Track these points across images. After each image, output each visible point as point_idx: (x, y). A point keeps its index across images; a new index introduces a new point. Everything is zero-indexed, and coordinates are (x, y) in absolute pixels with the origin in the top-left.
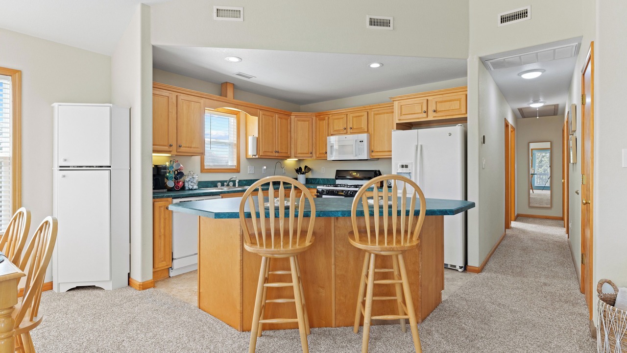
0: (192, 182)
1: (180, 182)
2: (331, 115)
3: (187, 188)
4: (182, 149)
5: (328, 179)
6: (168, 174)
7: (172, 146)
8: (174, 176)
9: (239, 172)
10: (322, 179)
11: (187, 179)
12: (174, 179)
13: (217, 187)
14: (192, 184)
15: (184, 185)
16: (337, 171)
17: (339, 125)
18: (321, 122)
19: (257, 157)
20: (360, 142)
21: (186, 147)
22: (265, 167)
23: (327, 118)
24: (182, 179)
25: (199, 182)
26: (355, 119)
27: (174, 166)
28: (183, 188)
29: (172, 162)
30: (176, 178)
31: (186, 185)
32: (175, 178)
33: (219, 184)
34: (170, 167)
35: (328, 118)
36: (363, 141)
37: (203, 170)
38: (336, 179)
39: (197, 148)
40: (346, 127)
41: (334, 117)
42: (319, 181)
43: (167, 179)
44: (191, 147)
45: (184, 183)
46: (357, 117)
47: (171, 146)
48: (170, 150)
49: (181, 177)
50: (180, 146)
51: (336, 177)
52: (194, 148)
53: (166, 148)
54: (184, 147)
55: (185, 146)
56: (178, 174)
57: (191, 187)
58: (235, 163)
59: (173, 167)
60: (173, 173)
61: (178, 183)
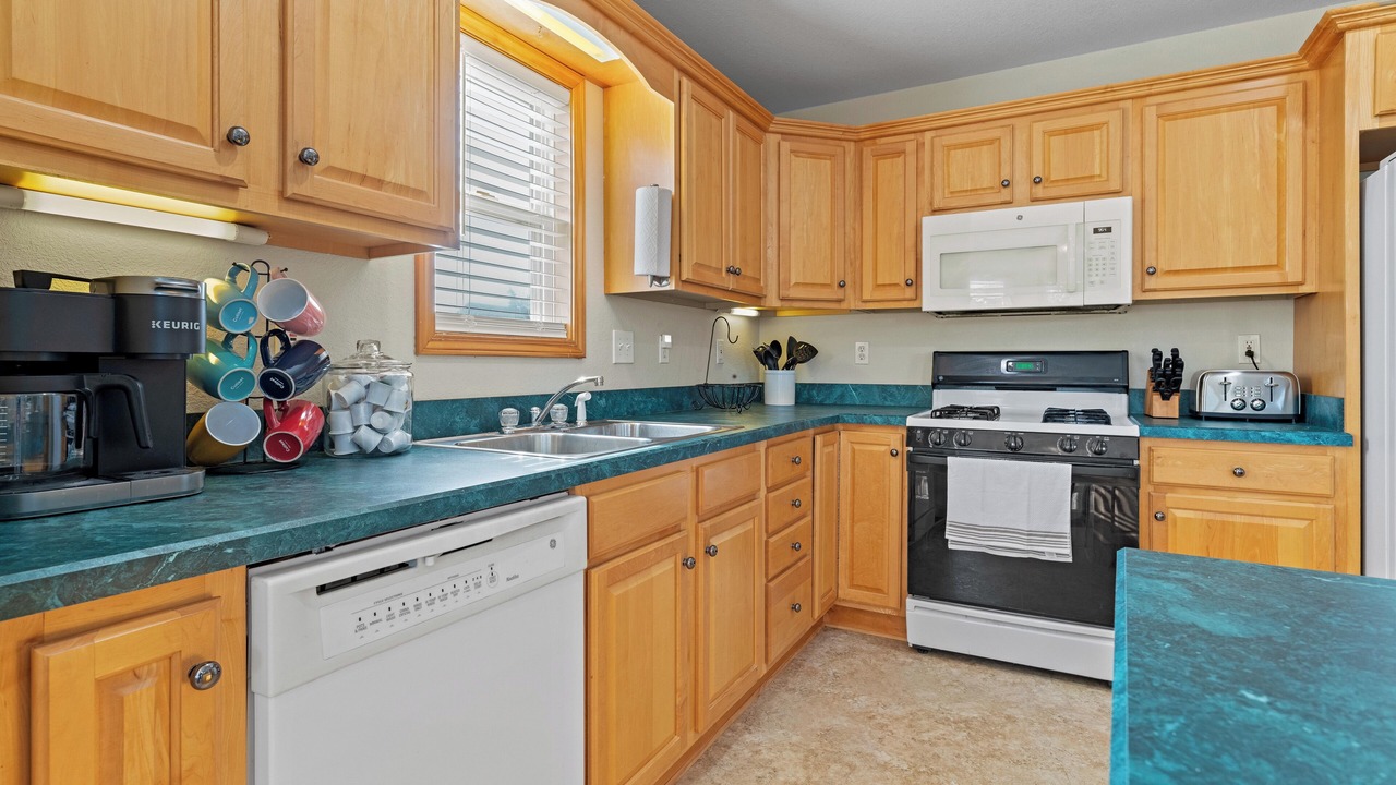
0: (375, 408)
1: (299, 410)
2: (928, 135)
3: (344, 448)
4: (314, 184)
5: (884, 388)
6: (213, 359)
7: (245, 140)
8: (258, 369)
9: (581, 356)
10: (856, 387)
11: (349, 392)
12: (257, 391)
13: (498, 428)
14: (378, 420)
15: (327, 427)
16: (937, 354)
17: (971, 167)
18: (884, 164)
19: (670, 286)
20: (1096, 231)
21: (347, 174)
22: (668, 339)
23: (911, 147)
24: (313, 394)
25: (416, 404)
26: (1055, 141)
27: (260, 299)
28: (323, 446)
29: (243, 279)
30: (274, 386)
31: (342, 424)
32: (265, 382)
33: (510, 414)
34: (232, 307)
35: (920, 146)
36: (1109, 230)
37: (426, 342)
38: (936, 385)
39: (418, 193)
40: (1005, 175)
41: (947, 140)
42: (842, 396)
43: (209, 388)
44: (379, 183)
45: (325, 411)
46: (1066, 132)
47: (234, 140)
48: (232, 171)
49: (307, 381)
50: (305, 160)
51: (935, 376)
52: (400, 189)
53: (199, 156)
54: (331, 170)
55: (339, 163)
56: (283, 361)
57: (372, 440)
58: (566, 316)
59: (253, 311)
60: (256, 348)
61: (290, 415)
